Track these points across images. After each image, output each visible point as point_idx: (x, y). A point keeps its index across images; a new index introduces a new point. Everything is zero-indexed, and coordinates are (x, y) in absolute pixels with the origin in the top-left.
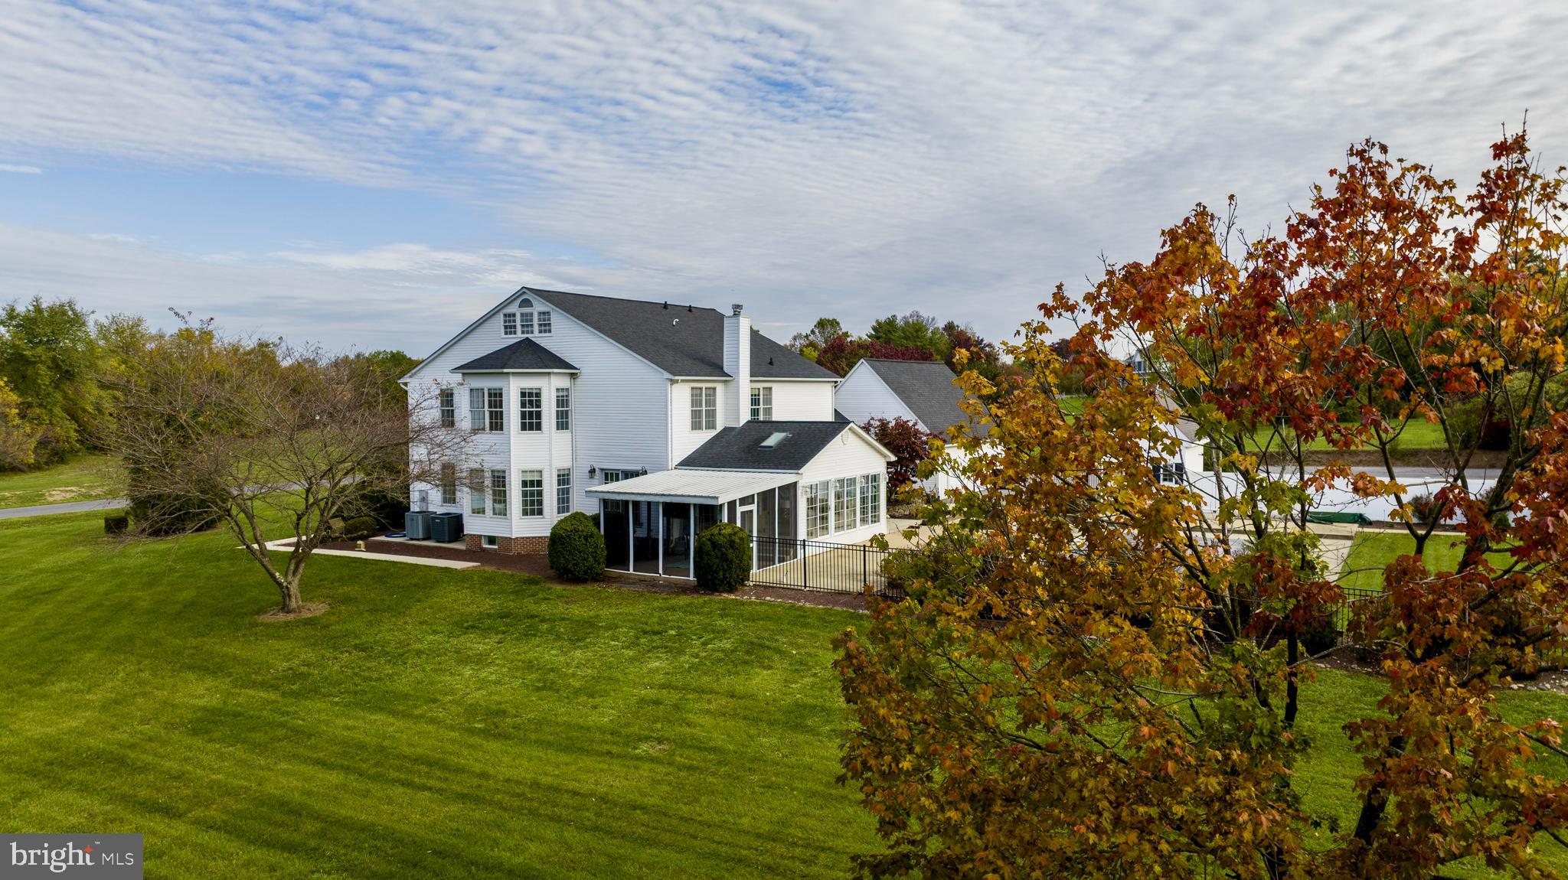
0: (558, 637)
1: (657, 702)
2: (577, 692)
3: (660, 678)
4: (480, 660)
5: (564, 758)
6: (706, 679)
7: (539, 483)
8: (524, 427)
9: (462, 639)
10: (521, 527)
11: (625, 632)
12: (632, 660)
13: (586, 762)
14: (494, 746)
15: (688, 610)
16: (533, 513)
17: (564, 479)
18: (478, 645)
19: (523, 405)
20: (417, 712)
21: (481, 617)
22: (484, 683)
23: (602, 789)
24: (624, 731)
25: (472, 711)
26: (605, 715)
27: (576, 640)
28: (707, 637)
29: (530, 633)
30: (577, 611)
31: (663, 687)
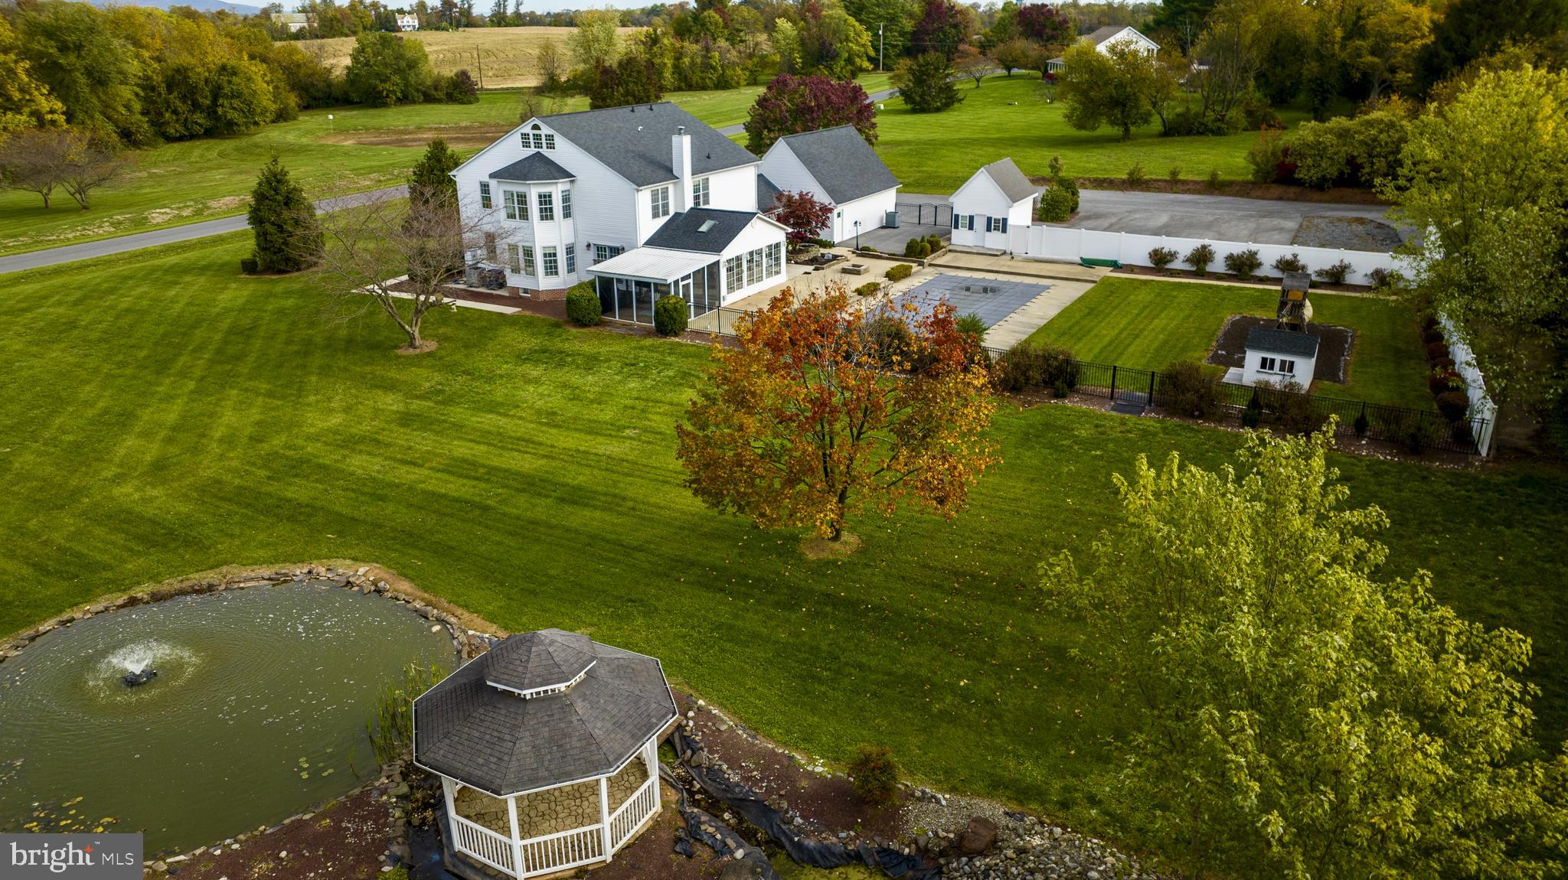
0: (578, 367)
1: (633, 408)
2: (592, 402)
3: (635, 394)
4: (536, 381)
5: (589, 437)
6: (659, 394)
7: (555, 255)
8: (542, 219)
9: (524, 367)
10: (545, 283)
11: (616, 364)
12: (620, 382)
13: (600, 439)
14: (554, 431)
15: (652, 349)
16: (551, 273)
17: (570, 250)
18: (535, 372)
19: (541, 204)
20: (511, 413)
21: (532, 352)
22: (542, 395)
23: (608, 453)
24: (617, 424)
25: (539, 412)
26: (607, 415)
27: (589, 369)
28: (661, 368)
29: (561, 364)
30: (587, 348)
31: (637, 399)
